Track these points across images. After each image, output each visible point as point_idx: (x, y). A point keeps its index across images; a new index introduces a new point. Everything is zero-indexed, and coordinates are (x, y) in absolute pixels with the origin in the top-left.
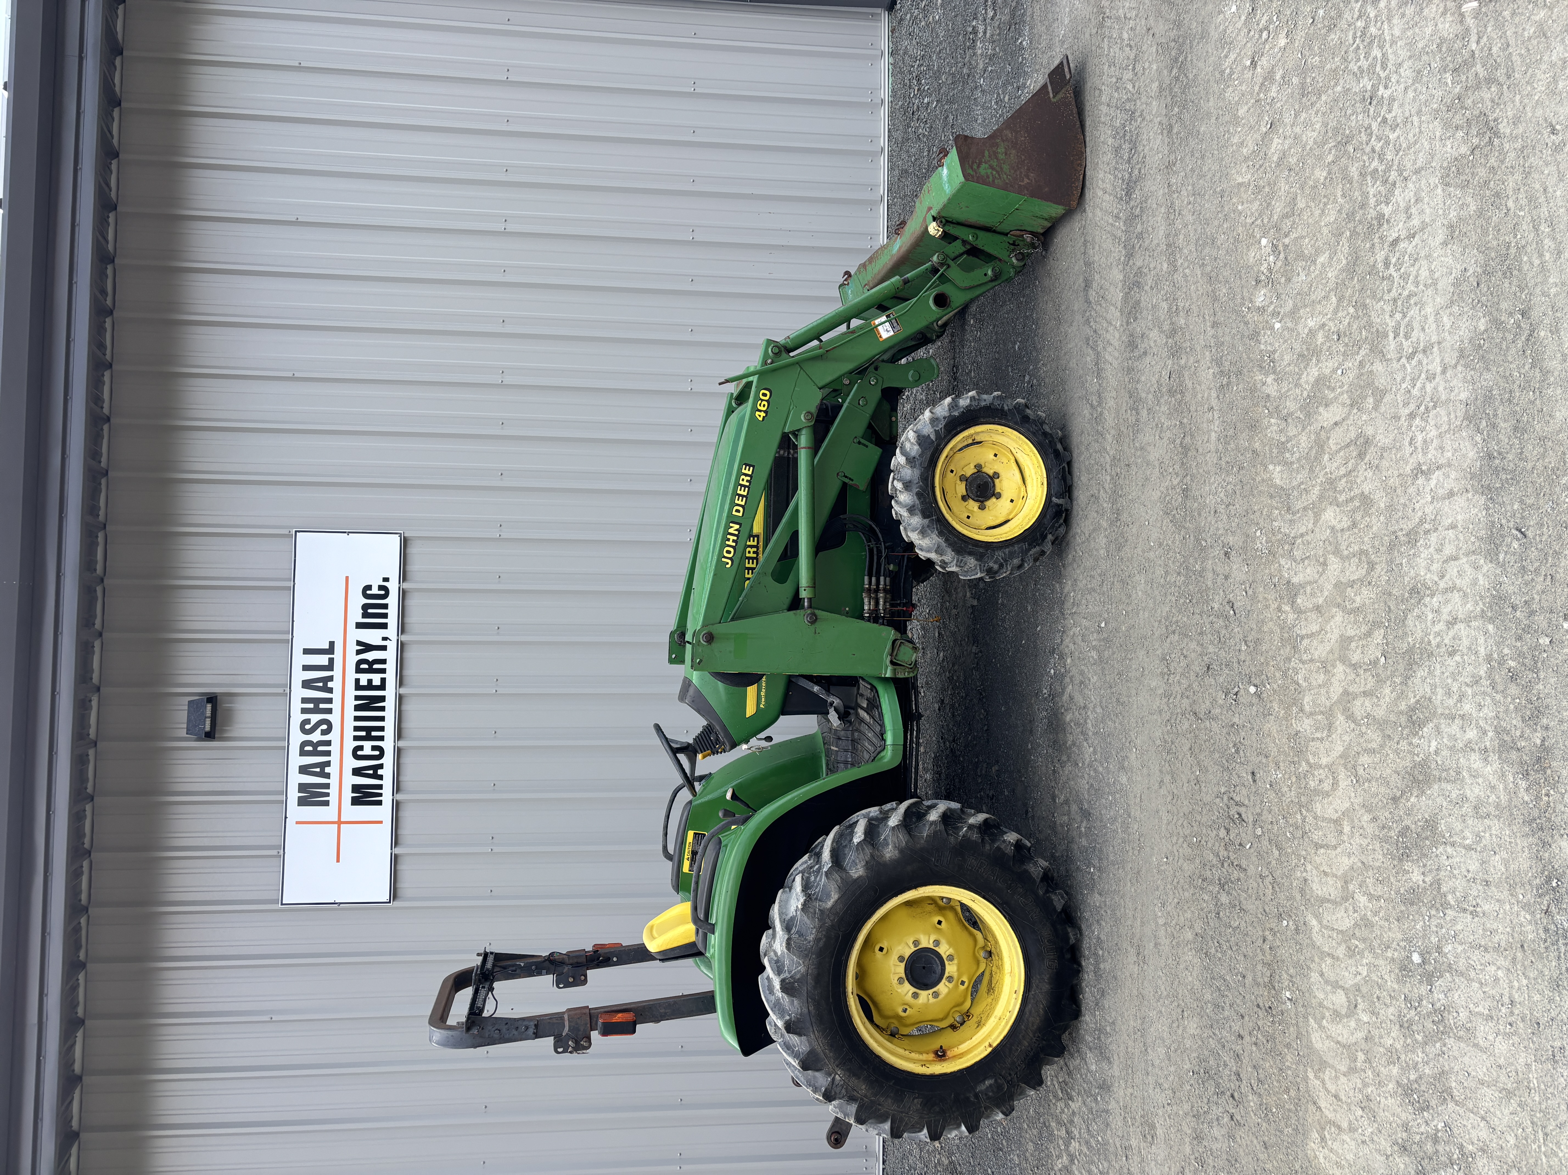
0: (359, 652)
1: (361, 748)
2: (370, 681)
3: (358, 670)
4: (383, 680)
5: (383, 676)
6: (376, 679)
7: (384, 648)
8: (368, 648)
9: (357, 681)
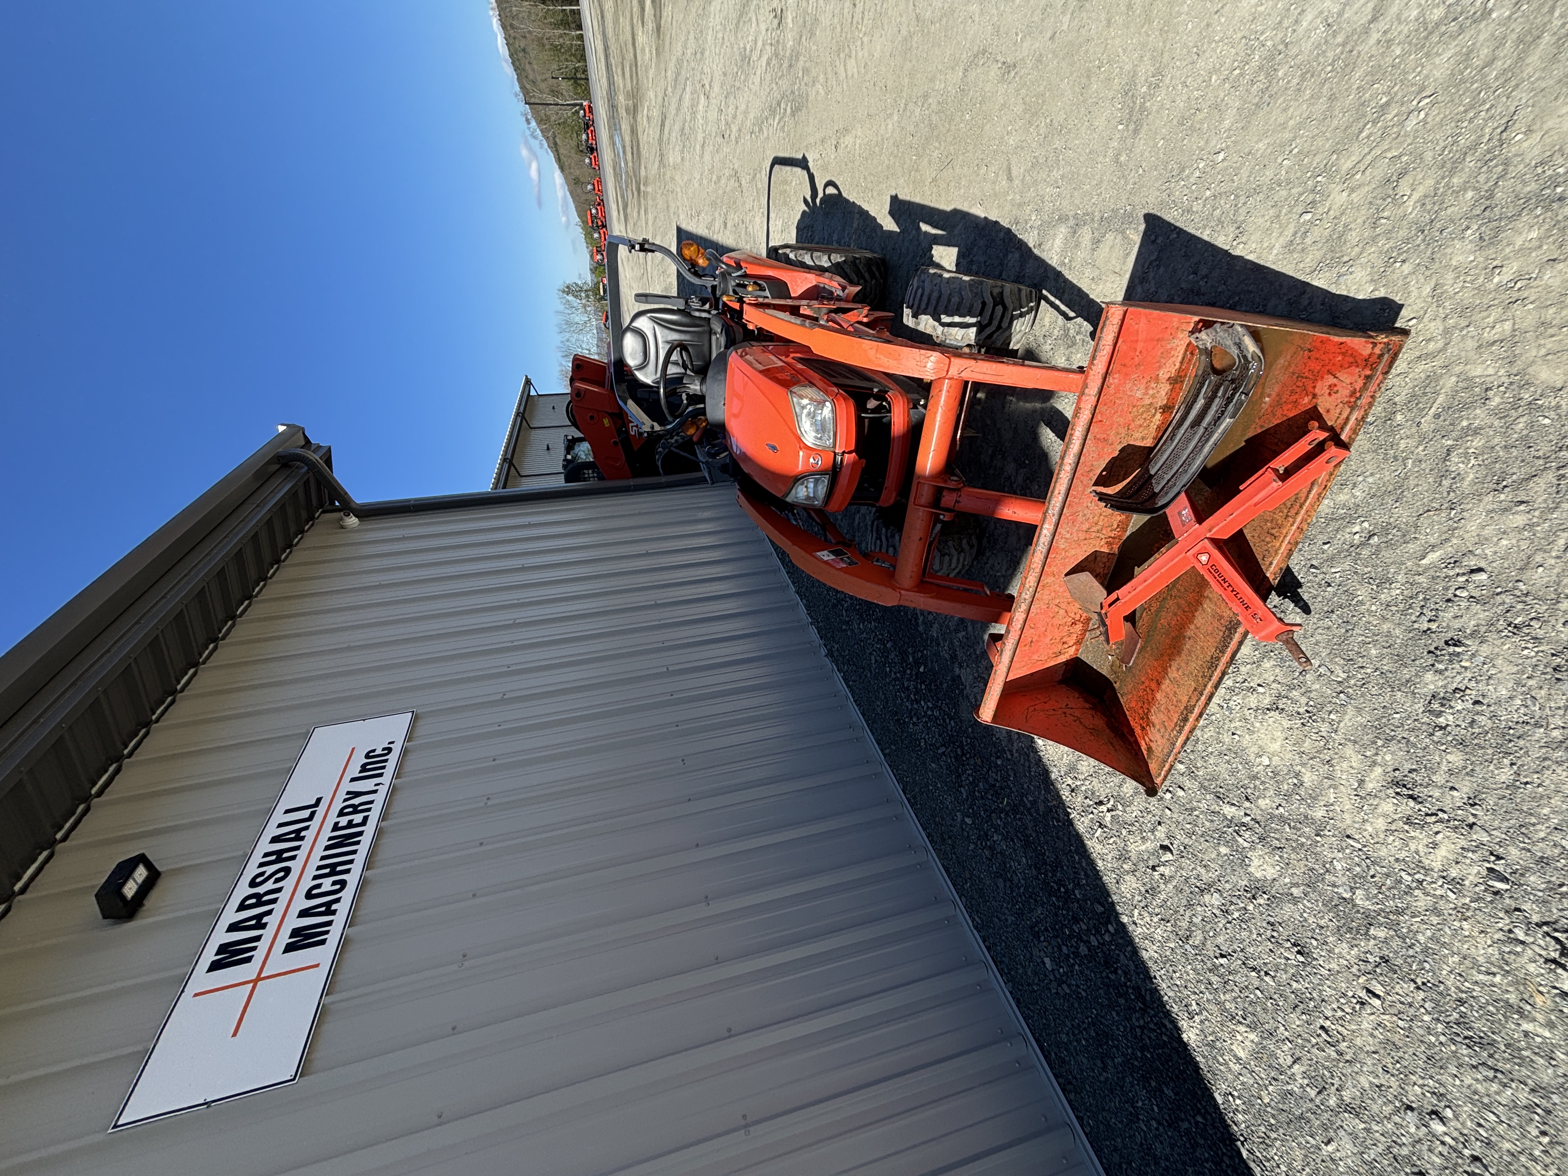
0: (345, 800)
1: (319, 886)
2: (350, 822)
3: (341, 814)
4: (366, 819)
5: (366, 814)
6: (358, 818)
7: (375, 792)
8: (357, 794)
9: (337, 824)
